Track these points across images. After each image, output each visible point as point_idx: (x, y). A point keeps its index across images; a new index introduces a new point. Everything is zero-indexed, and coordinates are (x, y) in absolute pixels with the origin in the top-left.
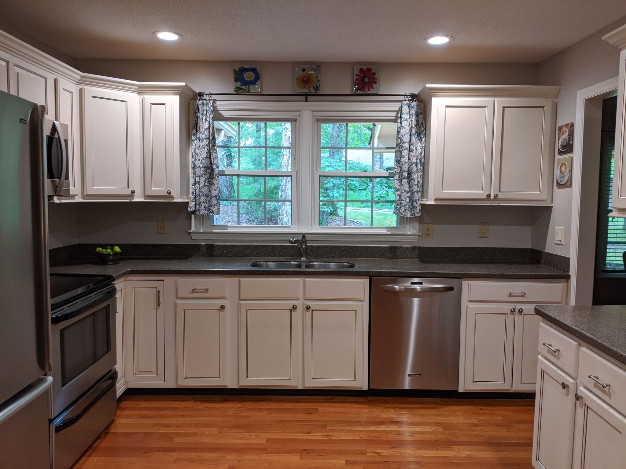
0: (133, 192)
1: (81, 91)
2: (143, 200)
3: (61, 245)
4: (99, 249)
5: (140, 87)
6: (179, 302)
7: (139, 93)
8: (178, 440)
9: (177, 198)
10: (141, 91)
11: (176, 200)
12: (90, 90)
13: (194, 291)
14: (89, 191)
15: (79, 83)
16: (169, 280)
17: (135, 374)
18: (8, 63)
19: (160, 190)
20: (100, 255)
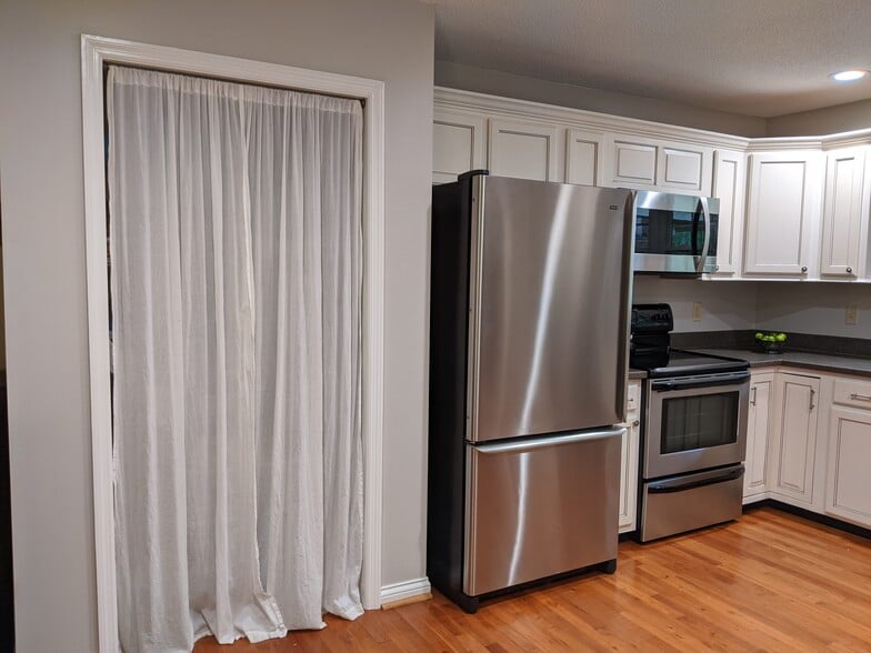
0: (804, 270)
1: (750, 158)
2: (818, 280)
3: (730, 329)
4: (759, 335)
5: (823, 141)
6: (835, 408)
7: (824, 149)
8: (787, 560)
9: (861, 278)
10: (825, 147)
11: (858, 281)
12: (759, 156)
13: (854, 397)
14: (749, 269)
15: (748, 149)
16: (826, 379)
17: (779, 485)
18: (657, 147)
19: (839, 267)
20: (759, 340)
